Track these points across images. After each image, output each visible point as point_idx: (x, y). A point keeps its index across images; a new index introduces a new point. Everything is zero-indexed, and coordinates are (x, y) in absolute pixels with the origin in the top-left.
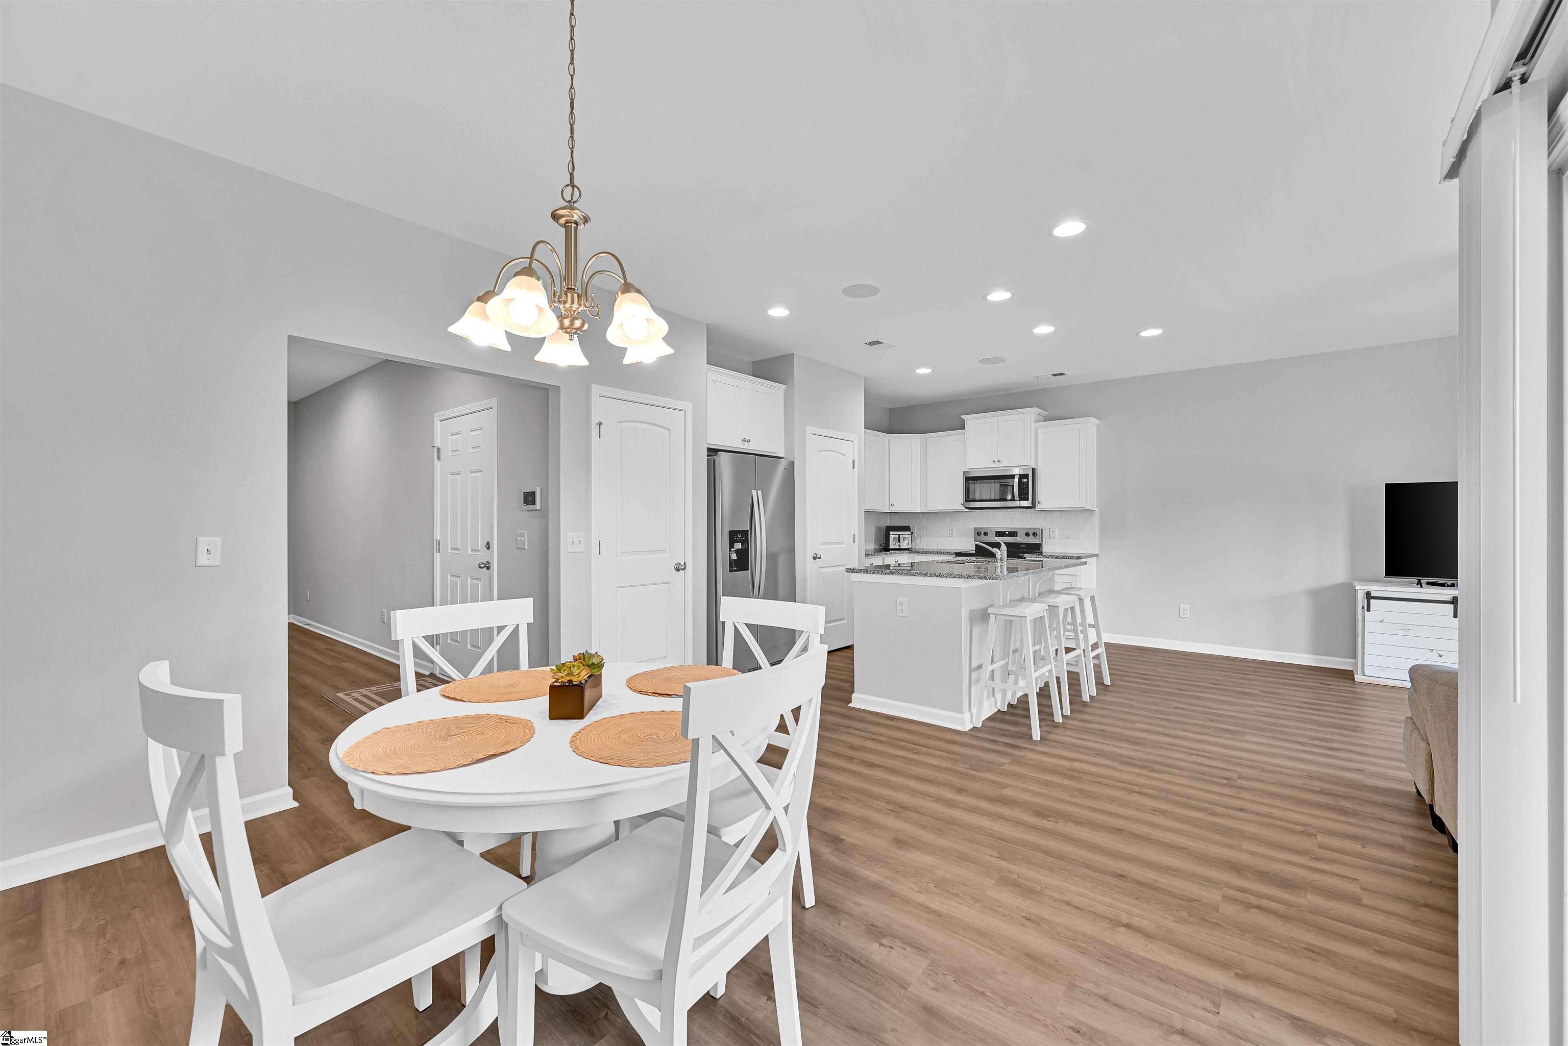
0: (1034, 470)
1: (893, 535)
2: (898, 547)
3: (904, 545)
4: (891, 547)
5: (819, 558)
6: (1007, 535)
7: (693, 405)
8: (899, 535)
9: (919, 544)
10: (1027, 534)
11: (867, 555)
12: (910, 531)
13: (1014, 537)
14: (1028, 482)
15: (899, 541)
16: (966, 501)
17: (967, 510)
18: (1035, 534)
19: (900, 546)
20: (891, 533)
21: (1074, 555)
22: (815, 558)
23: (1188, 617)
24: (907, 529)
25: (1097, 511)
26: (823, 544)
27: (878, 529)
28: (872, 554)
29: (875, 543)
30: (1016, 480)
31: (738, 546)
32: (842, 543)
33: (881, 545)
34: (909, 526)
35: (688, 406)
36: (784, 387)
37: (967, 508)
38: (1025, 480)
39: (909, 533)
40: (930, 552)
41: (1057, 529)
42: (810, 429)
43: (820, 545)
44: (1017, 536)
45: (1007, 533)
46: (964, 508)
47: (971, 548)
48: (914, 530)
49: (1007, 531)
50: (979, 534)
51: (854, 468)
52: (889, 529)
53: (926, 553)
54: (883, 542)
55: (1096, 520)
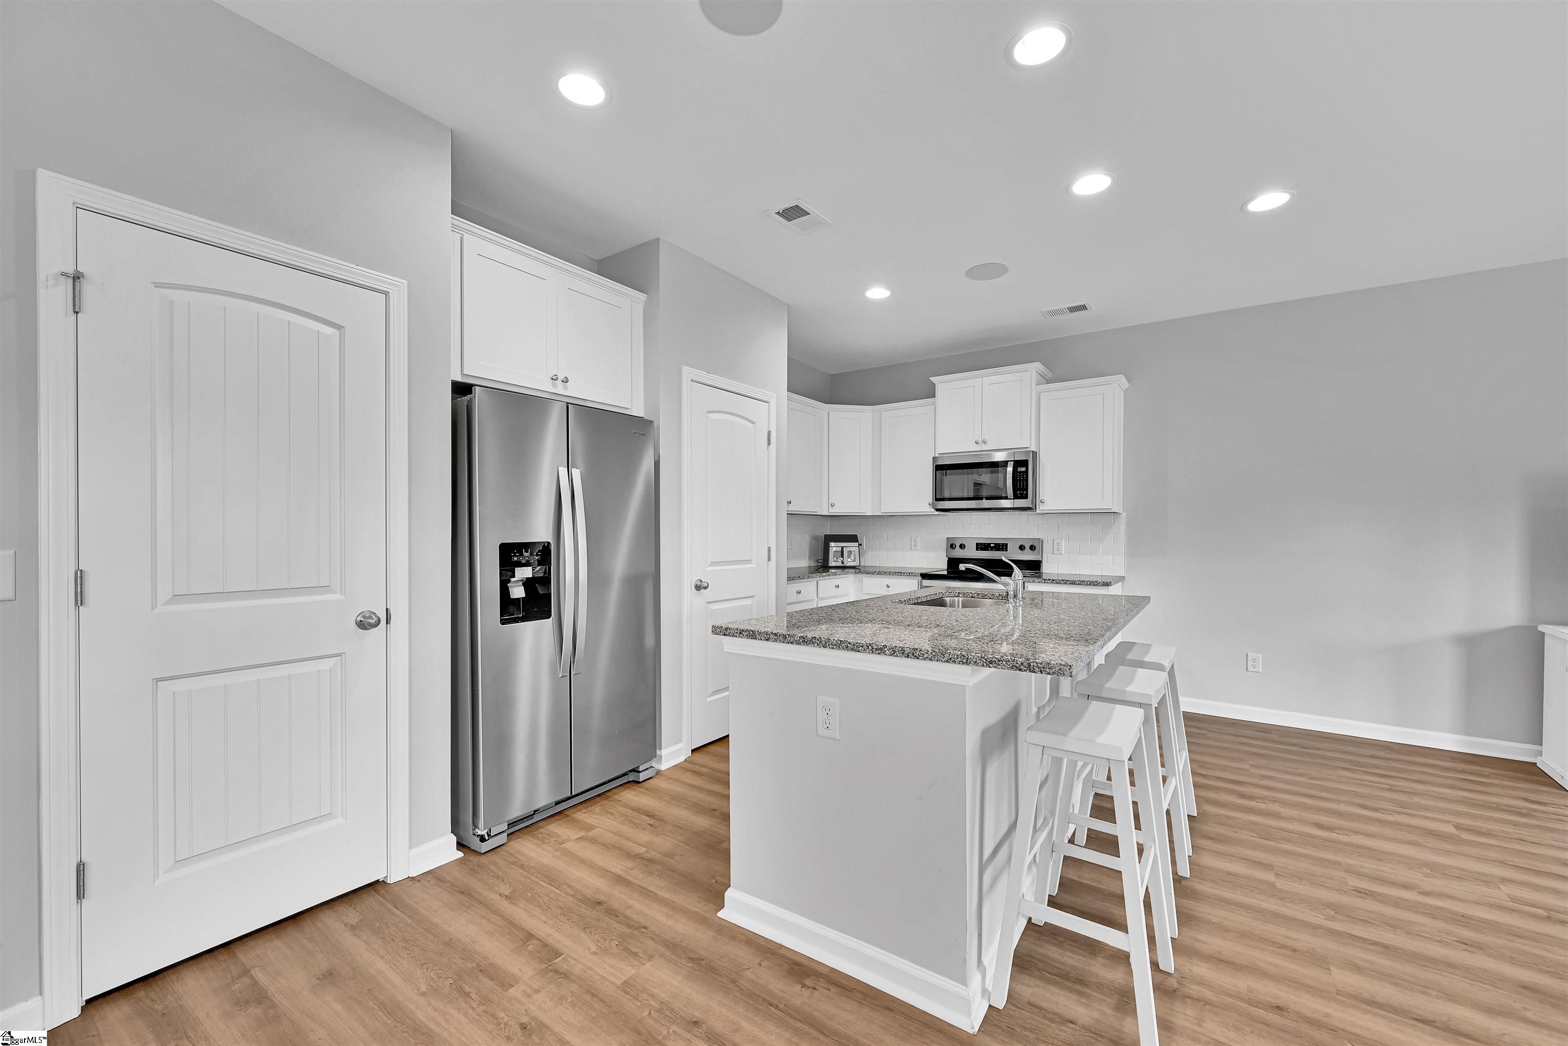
0: (1034, 454)
1: (834, 547)
2: (840, 564)
3: (849, 562)
4: (832, 564)
5: (706, 588)
6: (992, 549)
7: (408, 283)
8: (842, 548)
9: (871, 559)
10: (1022, 548)
11: (790, 579)
12: (857, 541)
13: (1003, 550)
14: (1027, 472)
15: (842, 556)
16: (937, 500)
17: (937, 513)
18: (1032, 548)
19: (843, 563)
20: (832, 544)
21: (1099, 580)
22: (698, 588)
23: (1261, 671)
24: (853, 538)
25: (1124, 515)
26: (713, 564)
27: (815, 538)
28: (799, 577)
29: (810, 558)
30: (1010, 469)
31: (524, 573)
32: (749, 561)
33: (817, 561)
34: (856, 535)
35: (398, 287)
36: (642, 297)
37: (937, 510)
38: (1023, 469)
39: (856, 544)
40: (886, 573)
41: (1063, 540)
42: (688, 372)
43: (710, 566)
44: (1007, 550)
45: (992, 545)
46: (934, 510)
47: (941, 566)
48: (863, 539)
49: (993, 542)
50: (952, 546)
51: (769, 444)
52: (829, 538)
53: (879, 573)
54: (821, 556)
55: (1121, 527)
